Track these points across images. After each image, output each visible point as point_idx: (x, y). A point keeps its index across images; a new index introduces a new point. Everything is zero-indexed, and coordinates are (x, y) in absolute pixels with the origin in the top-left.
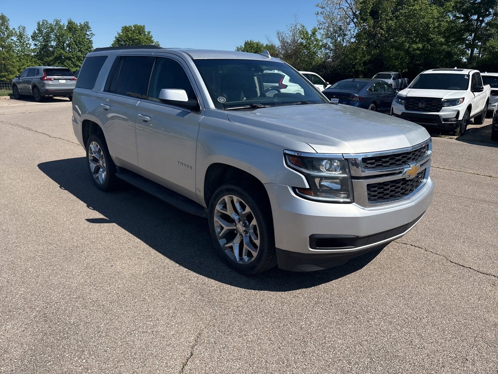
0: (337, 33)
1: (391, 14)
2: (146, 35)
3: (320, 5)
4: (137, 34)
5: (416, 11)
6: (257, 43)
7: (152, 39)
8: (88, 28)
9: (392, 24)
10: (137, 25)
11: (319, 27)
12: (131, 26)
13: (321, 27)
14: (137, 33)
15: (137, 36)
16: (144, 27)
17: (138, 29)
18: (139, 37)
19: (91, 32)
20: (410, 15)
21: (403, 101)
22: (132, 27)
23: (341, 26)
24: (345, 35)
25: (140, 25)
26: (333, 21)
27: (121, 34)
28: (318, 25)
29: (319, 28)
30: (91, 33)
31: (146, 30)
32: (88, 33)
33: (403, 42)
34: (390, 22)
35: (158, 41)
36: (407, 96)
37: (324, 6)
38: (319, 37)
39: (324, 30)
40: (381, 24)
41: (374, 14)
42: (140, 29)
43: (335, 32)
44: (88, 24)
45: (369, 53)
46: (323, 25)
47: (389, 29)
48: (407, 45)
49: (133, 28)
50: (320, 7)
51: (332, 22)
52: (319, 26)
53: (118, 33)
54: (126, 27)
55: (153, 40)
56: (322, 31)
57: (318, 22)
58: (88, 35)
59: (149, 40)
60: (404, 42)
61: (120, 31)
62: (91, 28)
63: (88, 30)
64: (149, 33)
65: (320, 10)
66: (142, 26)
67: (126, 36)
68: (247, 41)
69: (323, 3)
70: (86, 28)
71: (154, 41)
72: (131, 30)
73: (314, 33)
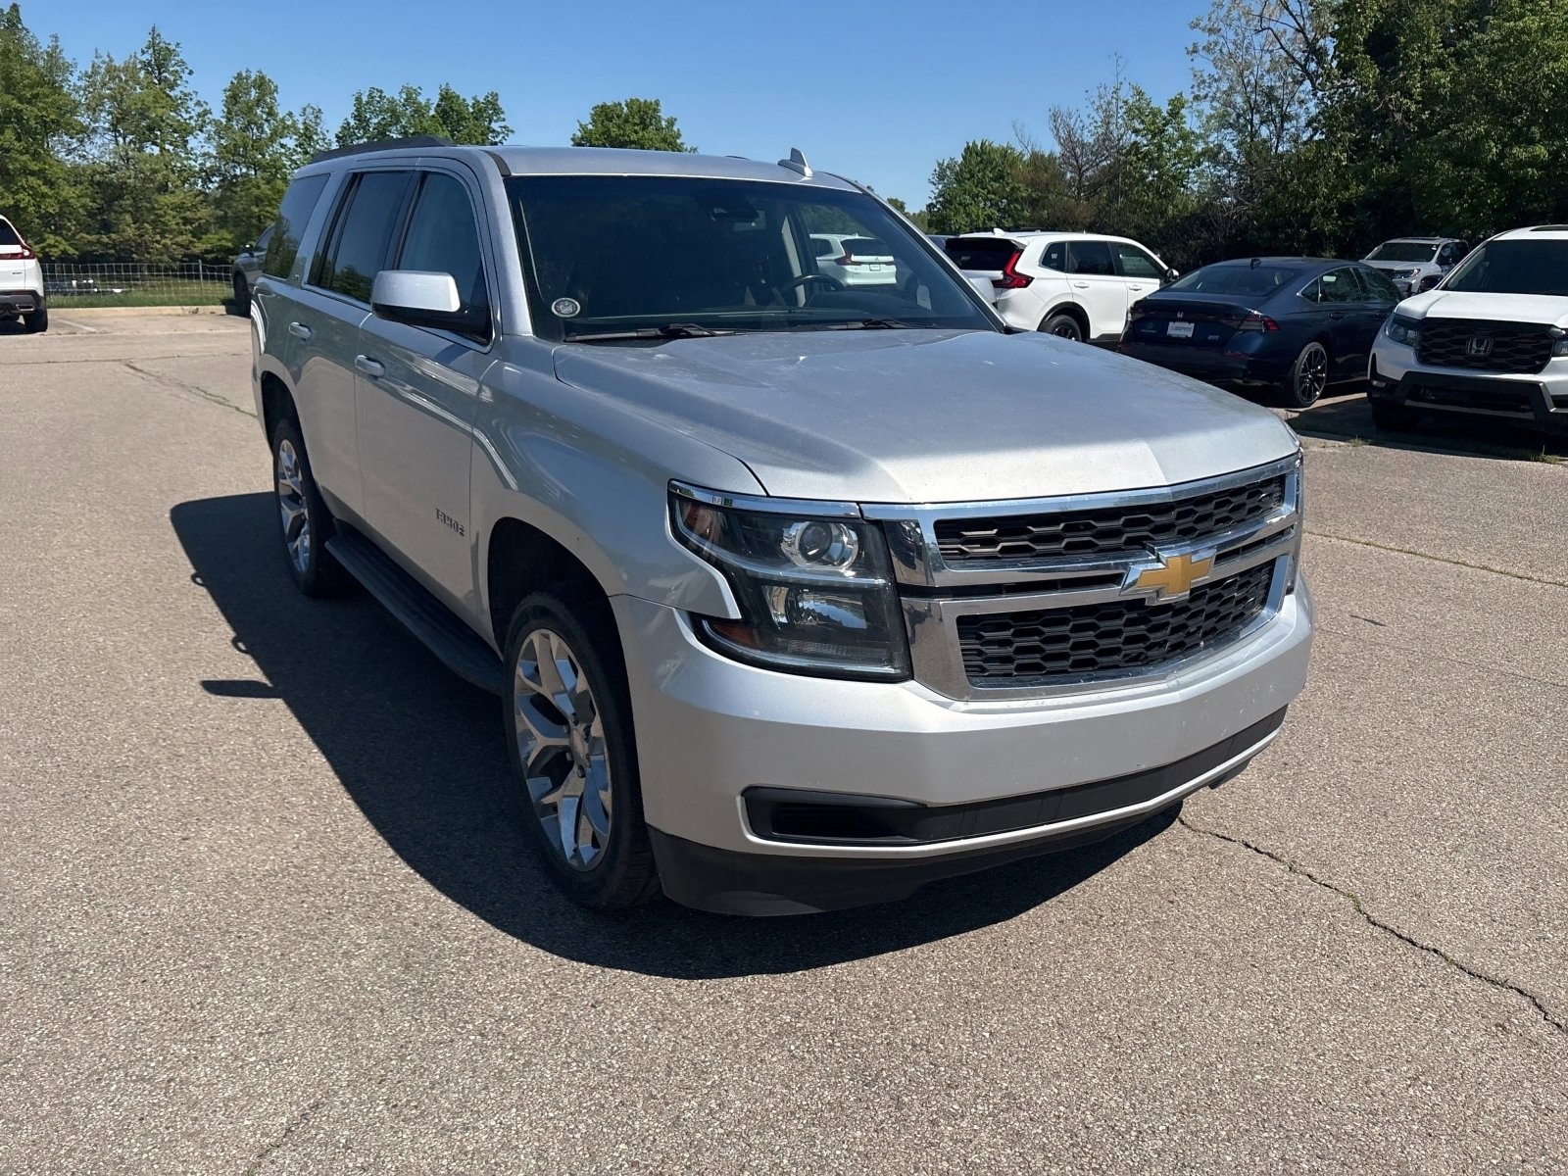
0: (1258, 112)
1: (1439, 48)
2: (662, 129)
3: (1202, 24)
4: (636, 128)
5: (1529, 34)
6: (1003, 149)
7: (679, 141)
8: (497, 111)
9: (1443, 81)
10: (638, 100)
11: (1197, 93)
12: (620, 104)
13: (1202, 95)
14: (635, 124)
15: (636, 132)
16: (658, 104)
17: (639, 111)
18: (641, 134)
19: (503, 124)
20: (1505, 50)
21: (1411, 334)
22: (623, 106)
23: (1271, 88)
24: (1285, 118)
25: (645, 101)
26: (1246, 73)
27: (590, 127)
28: (1192, 88)
29: (1196, 98)
30: (505, 127)
31: (664, 114)
32: (495, 126)
33: (1479, 139)
34: (1436, 73)
35: (695, 147)
36: (1428, 316)
37: (1216, 26)
38: (1191, 123)
39: (1215, 104)
40: (1404, 79)
41: (1383, 46)
42: (645, 113)
43: (1253, 108)
44: (497, 100)
45: (1363, 176)
46: (1210, 87)
47: (1431, 96)
48: (1494, 150)
49: (626, 108)
50: (1204, 30)
51: (1241, 75)
52: (1196, 88)
53: (581, 125)
54: (604, 107)
55: (682, 144)
56: (1206, 107)
57: (1195, 76)
58: (494, 131)
59: (671, 143)
60: (1482, 138)
61: (587, 120)
62: (503, 113)
63: (495, 118)
64: (671, 122)
65: (1204, 39)
66: (651, 103)
67: (603, 133)
68: (971, 144)
69: (1214, 17)
70: (490, 112)
71: (685, 147)
72: (619, 116)
73: (1175, 114)
